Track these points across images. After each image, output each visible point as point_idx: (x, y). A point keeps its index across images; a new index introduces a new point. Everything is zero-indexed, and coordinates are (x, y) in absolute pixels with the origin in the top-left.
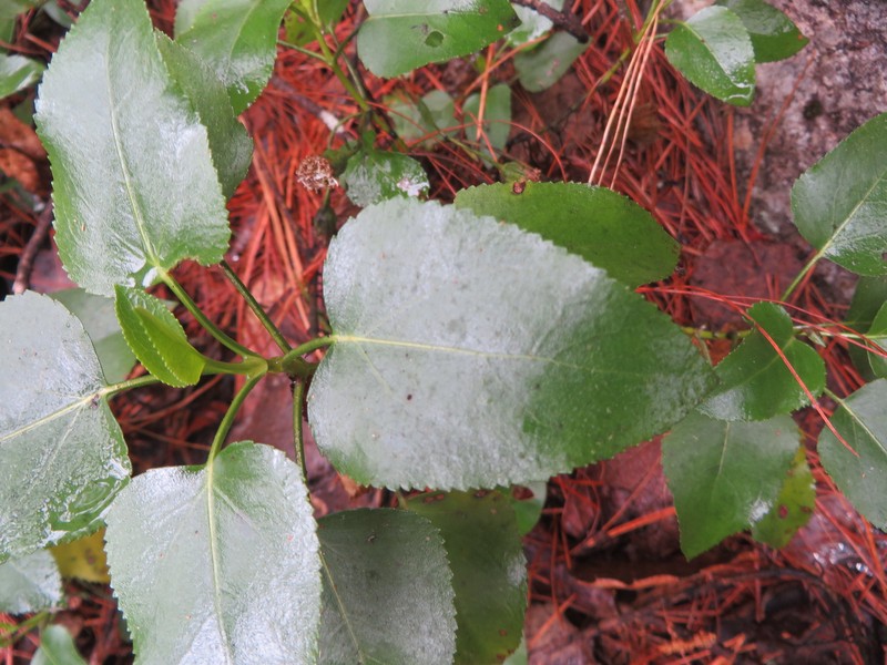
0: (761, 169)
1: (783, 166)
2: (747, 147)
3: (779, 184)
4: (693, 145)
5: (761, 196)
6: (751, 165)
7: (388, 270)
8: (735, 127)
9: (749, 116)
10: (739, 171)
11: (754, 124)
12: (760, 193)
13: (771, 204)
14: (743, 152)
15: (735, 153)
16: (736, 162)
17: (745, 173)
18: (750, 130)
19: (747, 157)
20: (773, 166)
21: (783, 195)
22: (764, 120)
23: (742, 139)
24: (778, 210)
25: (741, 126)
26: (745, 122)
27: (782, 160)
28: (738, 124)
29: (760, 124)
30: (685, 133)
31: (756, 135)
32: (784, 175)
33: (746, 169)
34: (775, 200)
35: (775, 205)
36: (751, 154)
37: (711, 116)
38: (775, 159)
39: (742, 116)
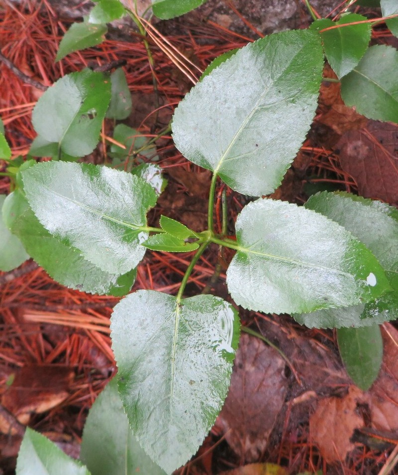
0: (247, 20)
1: (253, 6)
2: (231, 21)
3: (262, 14)
4: (212, 50)
5: (264, 28)
6: (242, 24)
7: (201, 130)
8: (216, 22)
9: (213, 11)
10: (242, 33)
11: (220, 10)
12: (261, 28)
13: (272, 25)
14: (232, 25)
15: (230, 30)
16: (236, 32)
17: (245, 30)
18: (222, 14)
19: (236, 24)
20: (250, 11)
21: (270, 15)
22: (221, 3)
23: (224, 22)
24: (277, 23)
25: (216, 18)
26: (216, 14)
27: (249, 5)
28: (214, 19)
29: (221, 7)
30: (201, 51)
31: (226, 13)
32: (259, 8)
33: (243, 28)
34: (270, 21)
35: (274, 23)
36: (236, 21)
37: (200, 33)
38: (246, 9)
39: (211, 15)
